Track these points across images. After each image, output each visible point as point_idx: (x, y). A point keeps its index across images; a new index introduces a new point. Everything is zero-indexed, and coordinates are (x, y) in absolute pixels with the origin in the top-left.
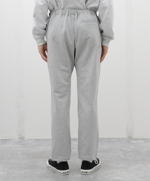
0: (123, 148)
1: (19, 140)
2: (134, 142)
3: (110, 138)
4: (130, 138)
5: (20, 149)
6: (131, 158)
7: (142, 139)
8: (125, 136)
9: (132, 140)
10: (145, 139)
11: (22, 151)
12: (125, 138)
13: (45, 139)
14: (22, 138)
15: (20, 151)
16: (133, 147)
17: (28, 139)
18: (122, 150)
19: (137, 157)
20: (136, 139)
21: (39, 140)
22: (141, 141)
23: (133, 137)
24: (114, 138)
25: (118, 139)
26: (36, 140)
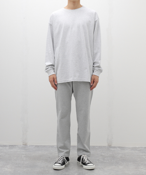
0: (103, 154)
1: (23, 146)
2: (113, 149)
3: (94, 146)
4: (110, 146)
5: (24, 153)
6: (107, 162)
7: (119, 147)
8: (106, 144)
9: (111, 148)
10: (121, 147)
11: (25, 154)
12: (105, 146)
13: (43, 146)
14: (25, 145)
15: (23, 154)
16: (111, 153)
17: (30, 146)
18: (102, 155)
19: (112, 161)
20: (114, 147)
21: (38, 146)
22: (118, 149)
23: (112, 146)
24: (97, 146)
25: (100, 147)
26: (36, 146)
